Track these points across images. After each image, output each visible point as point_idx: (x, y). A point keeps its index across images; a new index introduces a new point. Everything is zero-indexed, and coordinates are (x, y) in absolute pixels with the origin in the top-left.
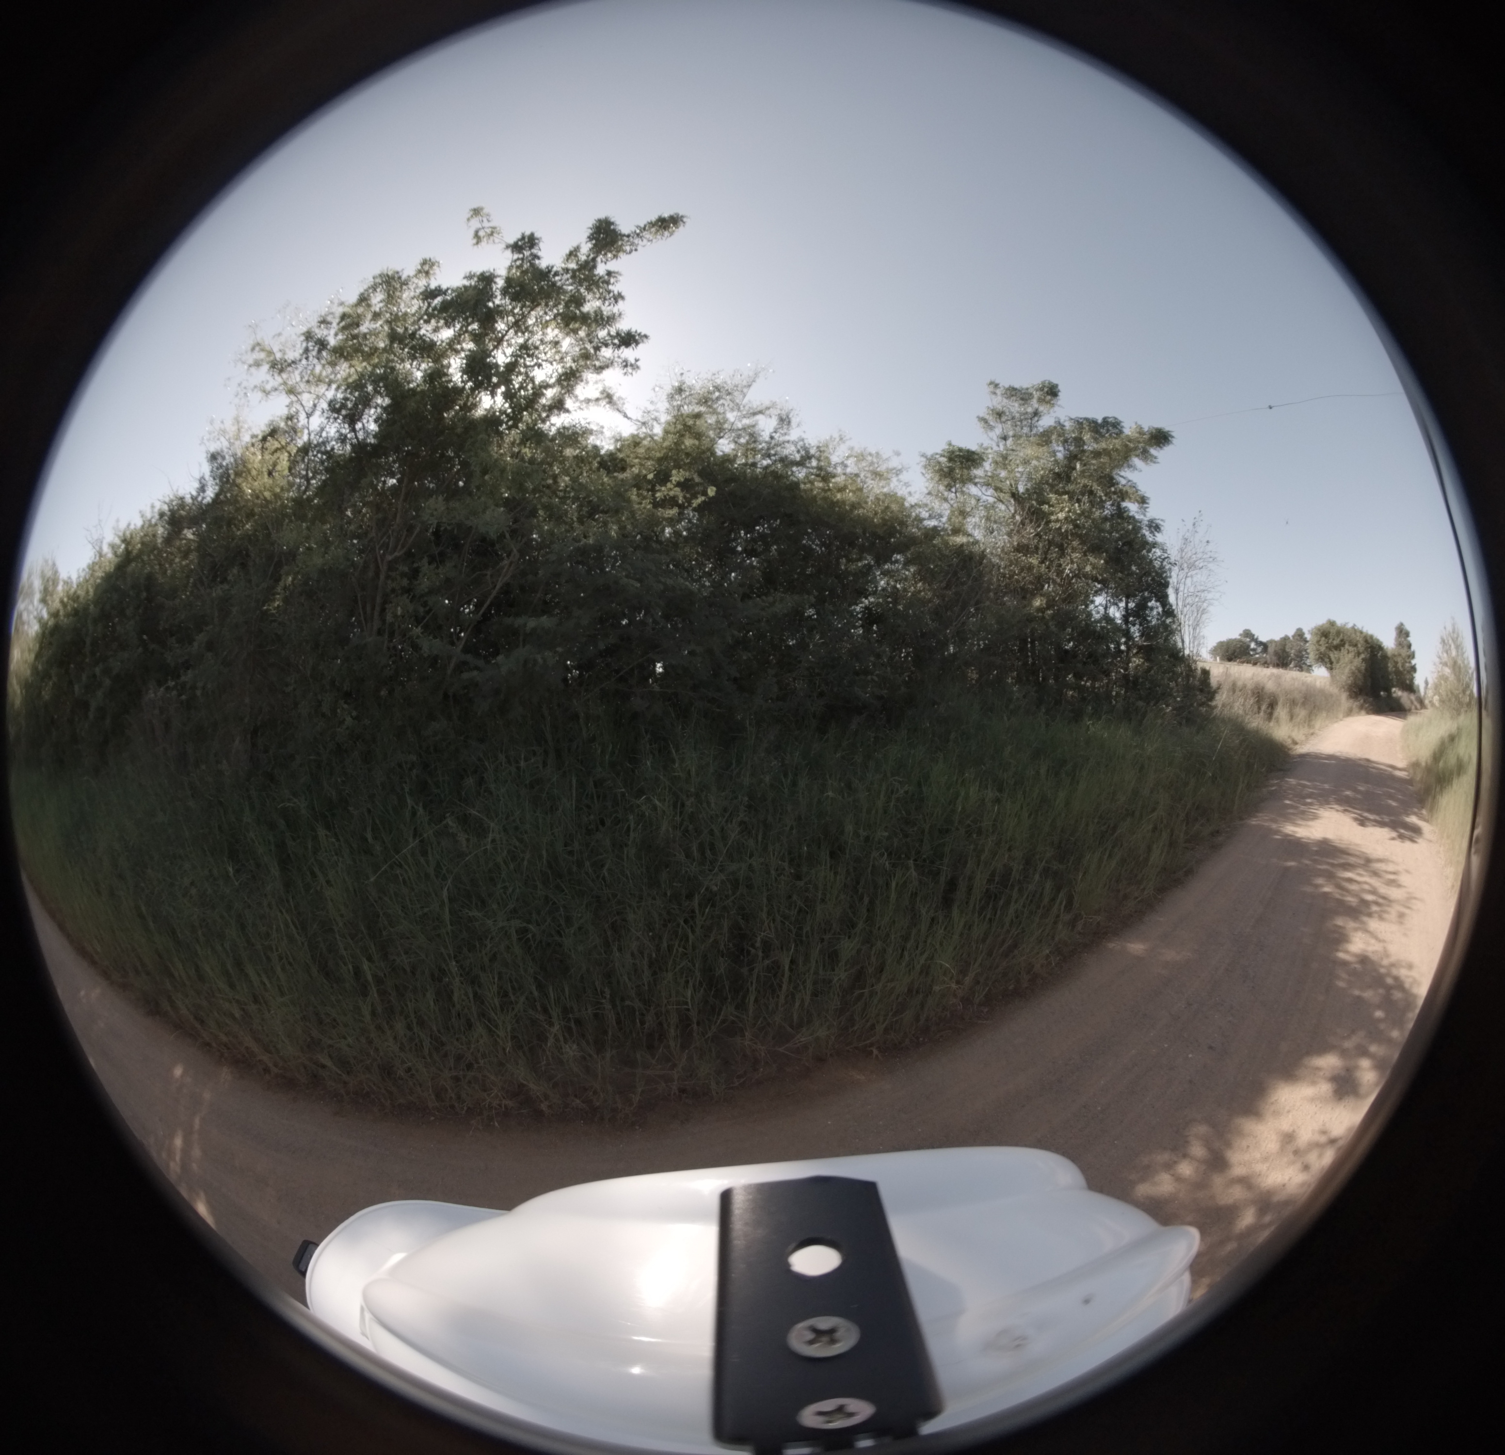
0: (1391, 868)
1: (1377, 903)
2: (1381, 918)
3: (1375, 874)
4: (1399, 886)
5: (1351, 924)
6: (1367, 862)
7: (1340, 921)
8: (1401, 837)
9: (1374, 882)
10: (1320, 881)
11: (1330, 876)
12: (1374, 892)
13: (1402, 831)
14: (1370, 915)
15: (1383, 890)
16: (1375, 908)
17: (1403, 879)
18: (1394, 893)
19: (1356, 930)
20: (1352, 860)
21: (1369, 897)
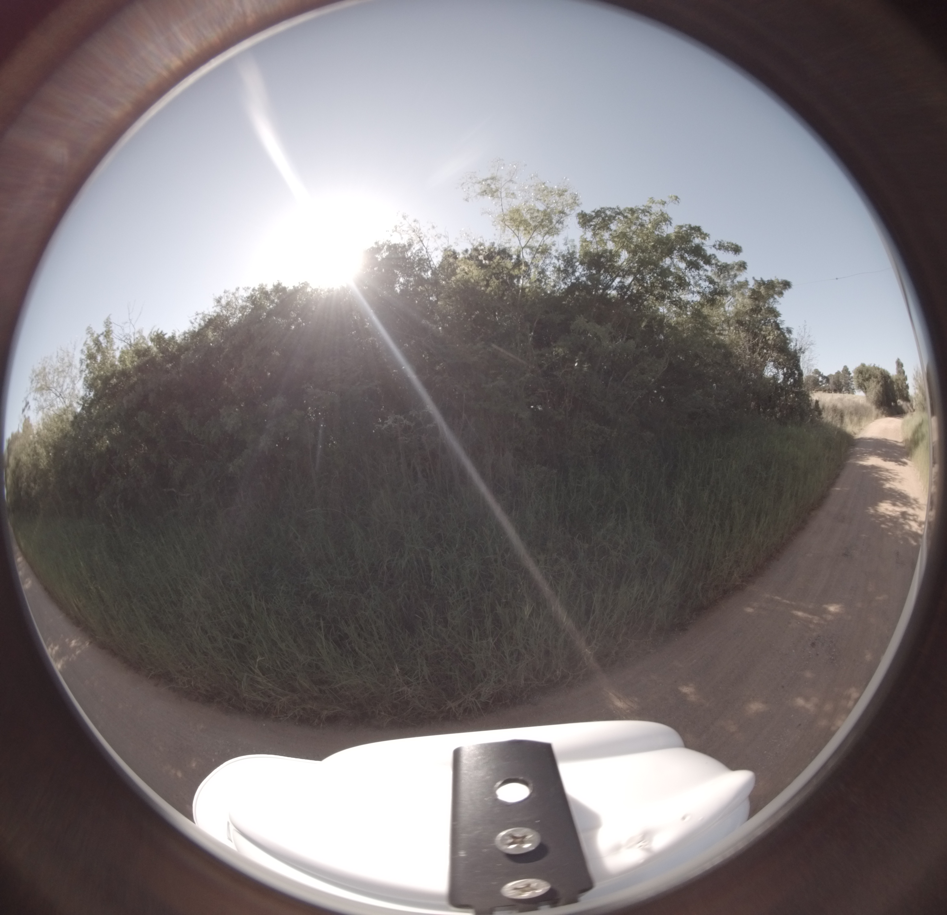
0: (895, 472)
1: (891, 479)
2: (893, 481)
3: (890, 473)
4: (898, 476)
5: (885, 482)
6: (887, 470)
7: (882, 482)
8: (899, 465)
9: (890, 474)
10: (874, 474)
11: (877, 473)
12: (890, 476)
13: (900, 463)
14: (890, 481)
15: (893, 476)
16: (891, 480)
17: (900, 474)
18: (897, 477)
19: (887, 483)
20: (882, 470)
21: (889, 478)
